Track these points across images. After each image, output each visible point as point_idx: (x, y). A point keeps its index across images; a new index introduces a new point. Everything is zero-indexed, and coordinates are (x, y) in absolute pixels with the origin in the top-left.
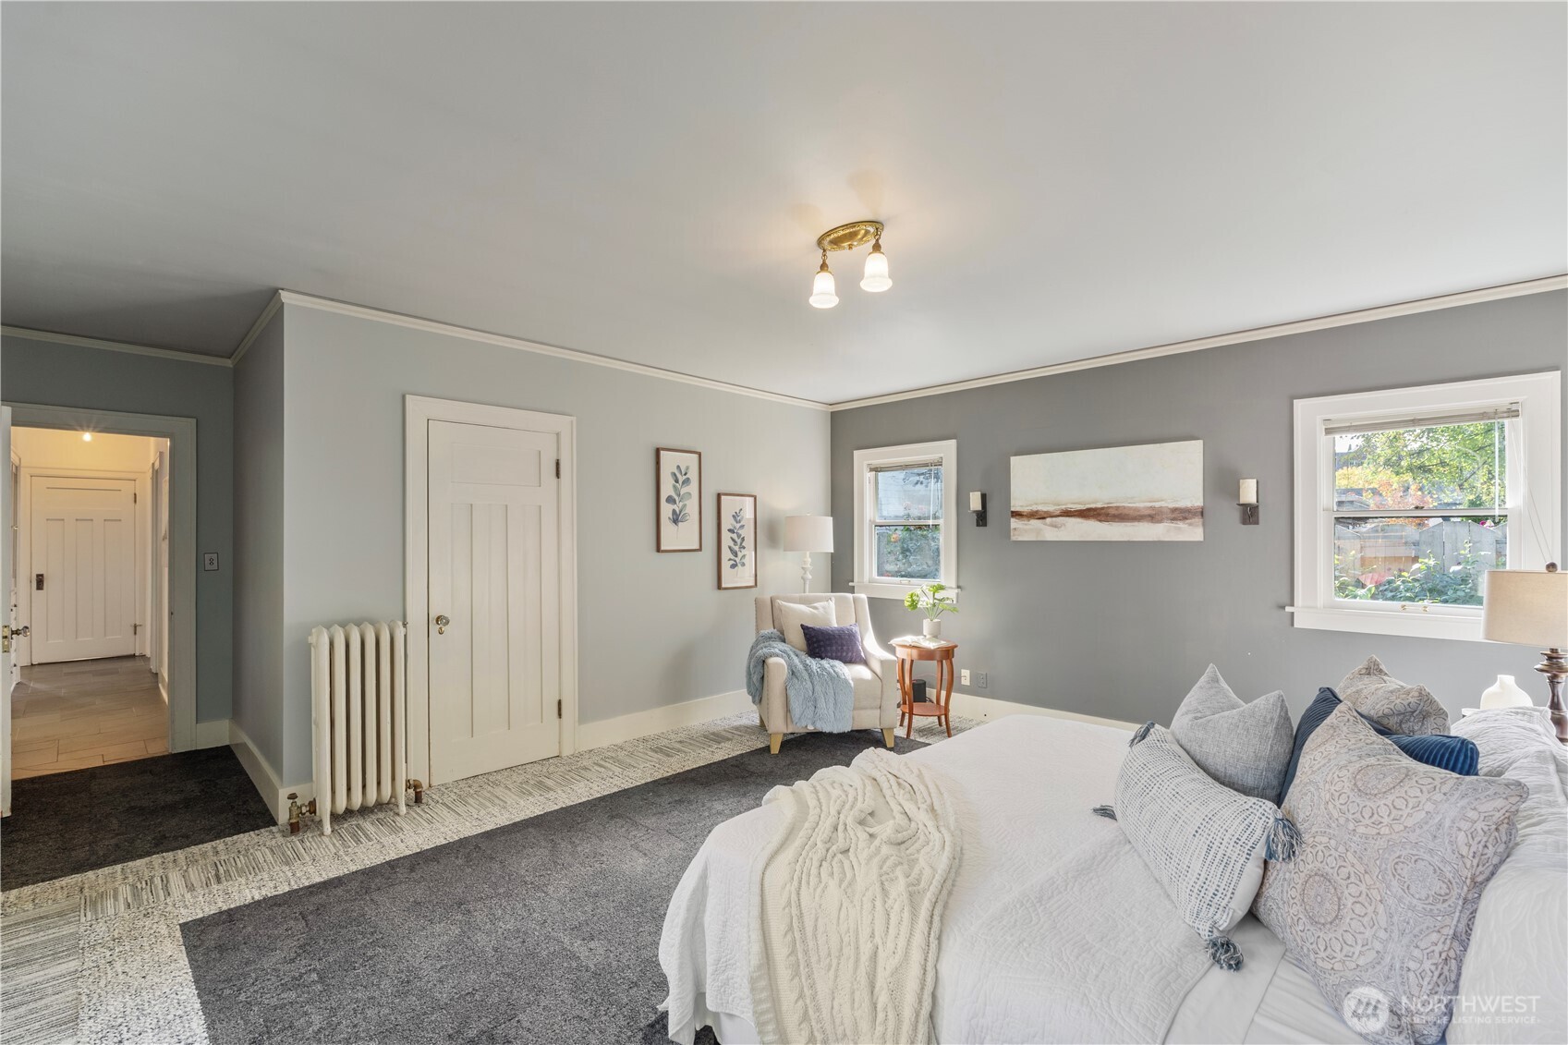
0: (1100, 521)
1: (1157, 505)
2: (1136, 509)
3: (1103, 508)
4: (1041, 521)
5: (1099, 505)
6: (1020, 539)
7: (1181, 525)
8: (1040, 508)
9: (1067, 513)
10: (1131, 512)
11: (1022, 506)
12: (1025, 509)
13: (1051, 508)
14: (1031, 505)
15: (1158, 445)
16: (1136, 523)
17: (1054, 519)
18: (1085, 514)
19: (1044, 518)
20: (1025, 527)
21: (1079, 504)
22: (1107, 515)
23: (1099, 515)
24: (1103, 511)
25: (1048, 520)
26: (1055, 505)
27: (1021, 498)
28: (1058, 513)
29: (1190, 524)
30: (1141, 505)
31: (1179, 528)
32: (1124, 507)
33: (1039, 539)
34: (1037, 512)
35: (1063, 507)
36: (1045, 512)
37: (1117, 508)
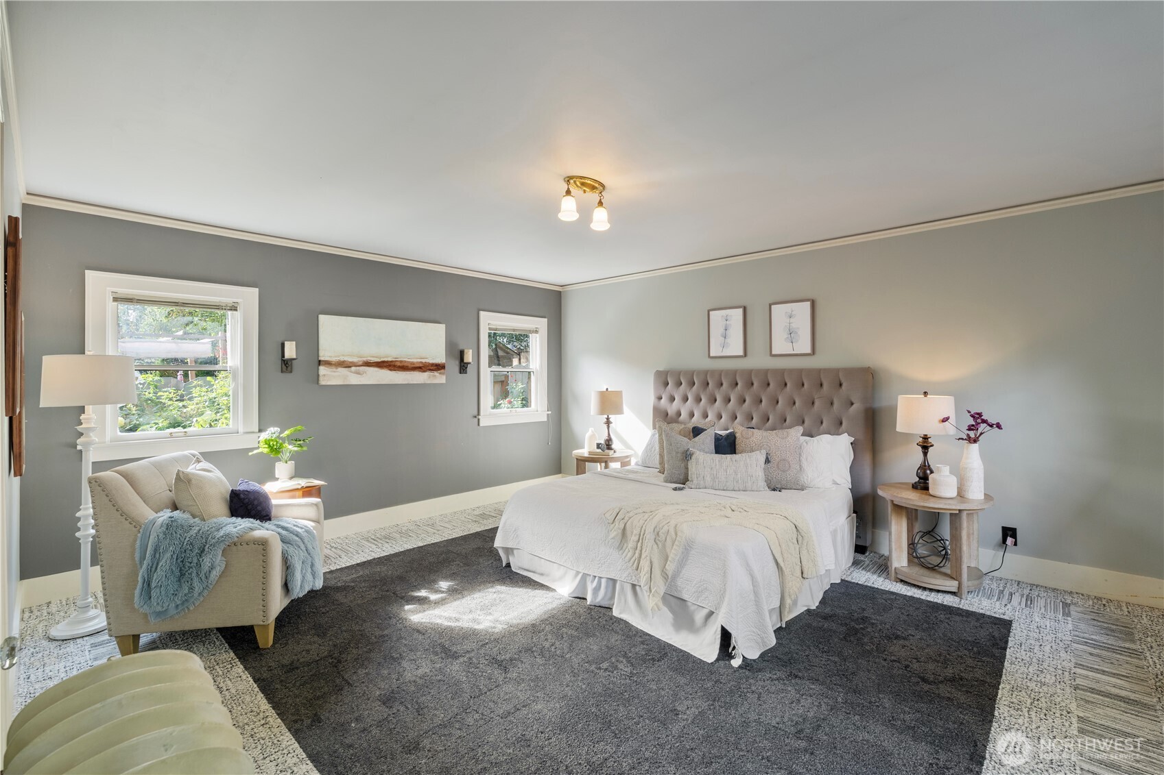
0: (391, 370)
1: (424, 361)
2: (413, 363)
3: (392, 361)
4: (347, 369)
5: (390, 359)
6: (329, 383)
7: (436, 373)
8: (346, 359)
9: (368, 364)
10: (409, 365)
11: (331, 357)
12: (334, 359)
13: (355, 360)
14: (339, 356)
15: (424, 323)
16: (412, 372)
17: (358, 368)
18: (381, 365)
19: (350, 367)
20: (333, 373)
21: (376, 357)
22: (395, 366)
23: (390, 366)
24: (393, 363)
25: (353, 368)
26: (359, 357)
27: (327, 350)
28: (361, 363)
29: (440, 373)
30: (415, 361)
31: (435, 376)
32: (405, 361)
33: (345, 383)
34: (344, 362)
35: (365, 359)
36: (351, 362)
37: (401, 362)
